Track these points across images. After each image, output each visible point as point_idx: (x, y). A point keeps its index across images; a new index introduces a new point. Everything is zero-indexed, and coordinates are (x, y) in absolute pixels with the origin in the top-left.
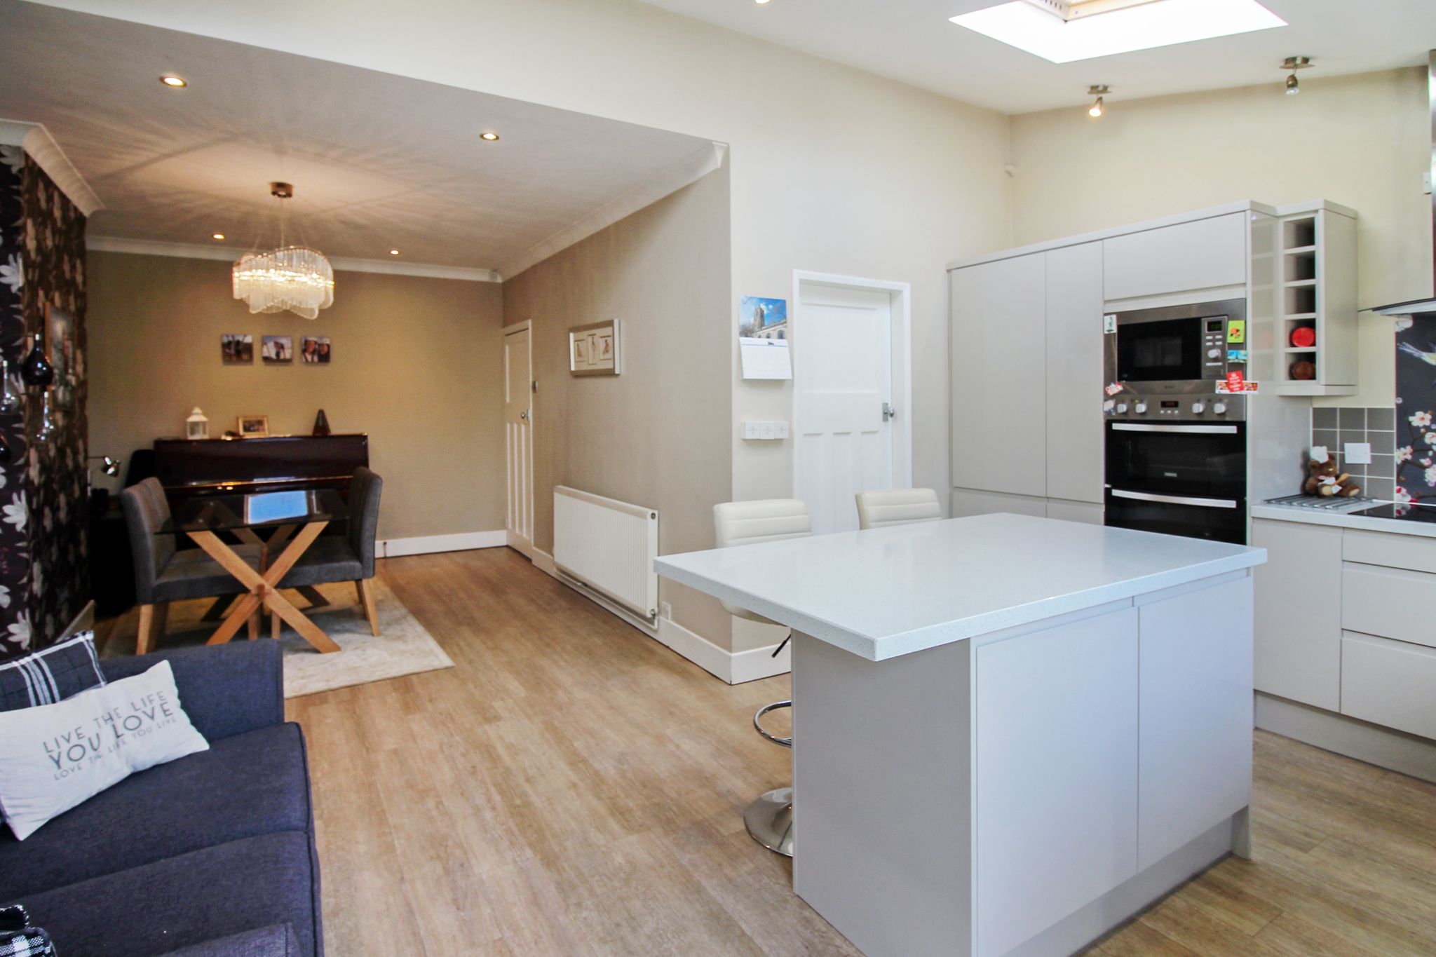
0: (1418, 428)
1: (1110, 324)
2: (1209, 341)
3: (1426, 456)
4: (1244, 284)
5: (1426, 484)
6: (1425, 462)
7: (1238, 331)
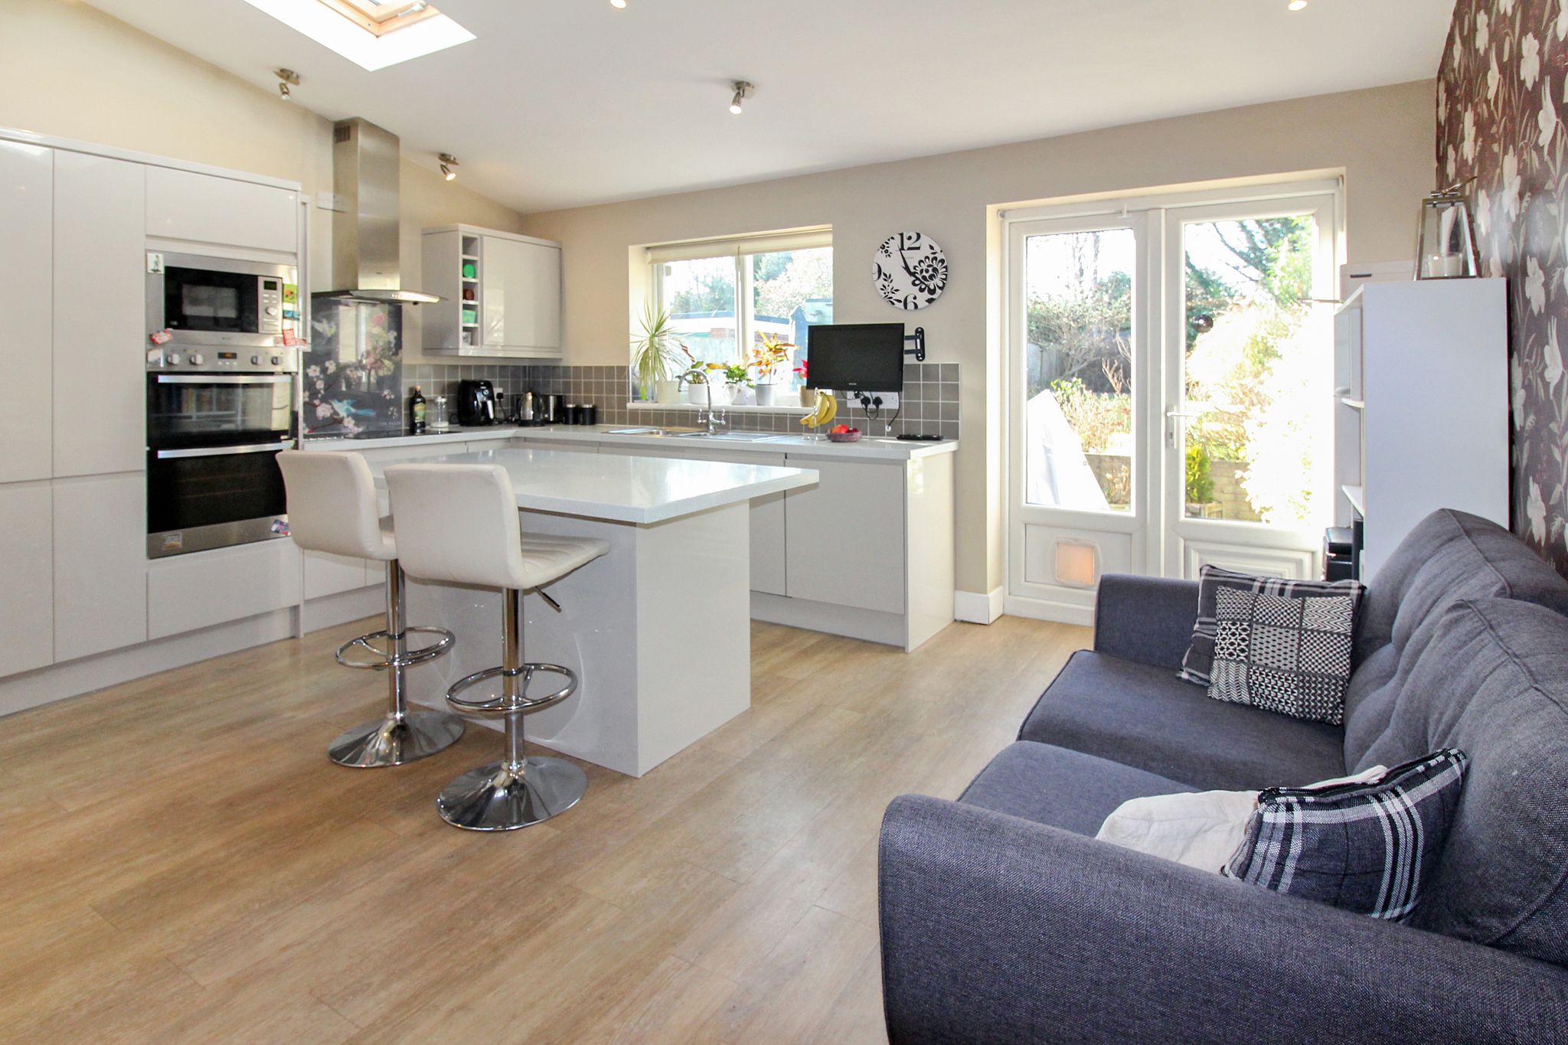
0: (312, 377)
1: (157, 263)
2: (266, 298)
3: (316, 398)
4: (295, 254)
5: (316, 418)
6: (317, 402)
7: (292, 293)
